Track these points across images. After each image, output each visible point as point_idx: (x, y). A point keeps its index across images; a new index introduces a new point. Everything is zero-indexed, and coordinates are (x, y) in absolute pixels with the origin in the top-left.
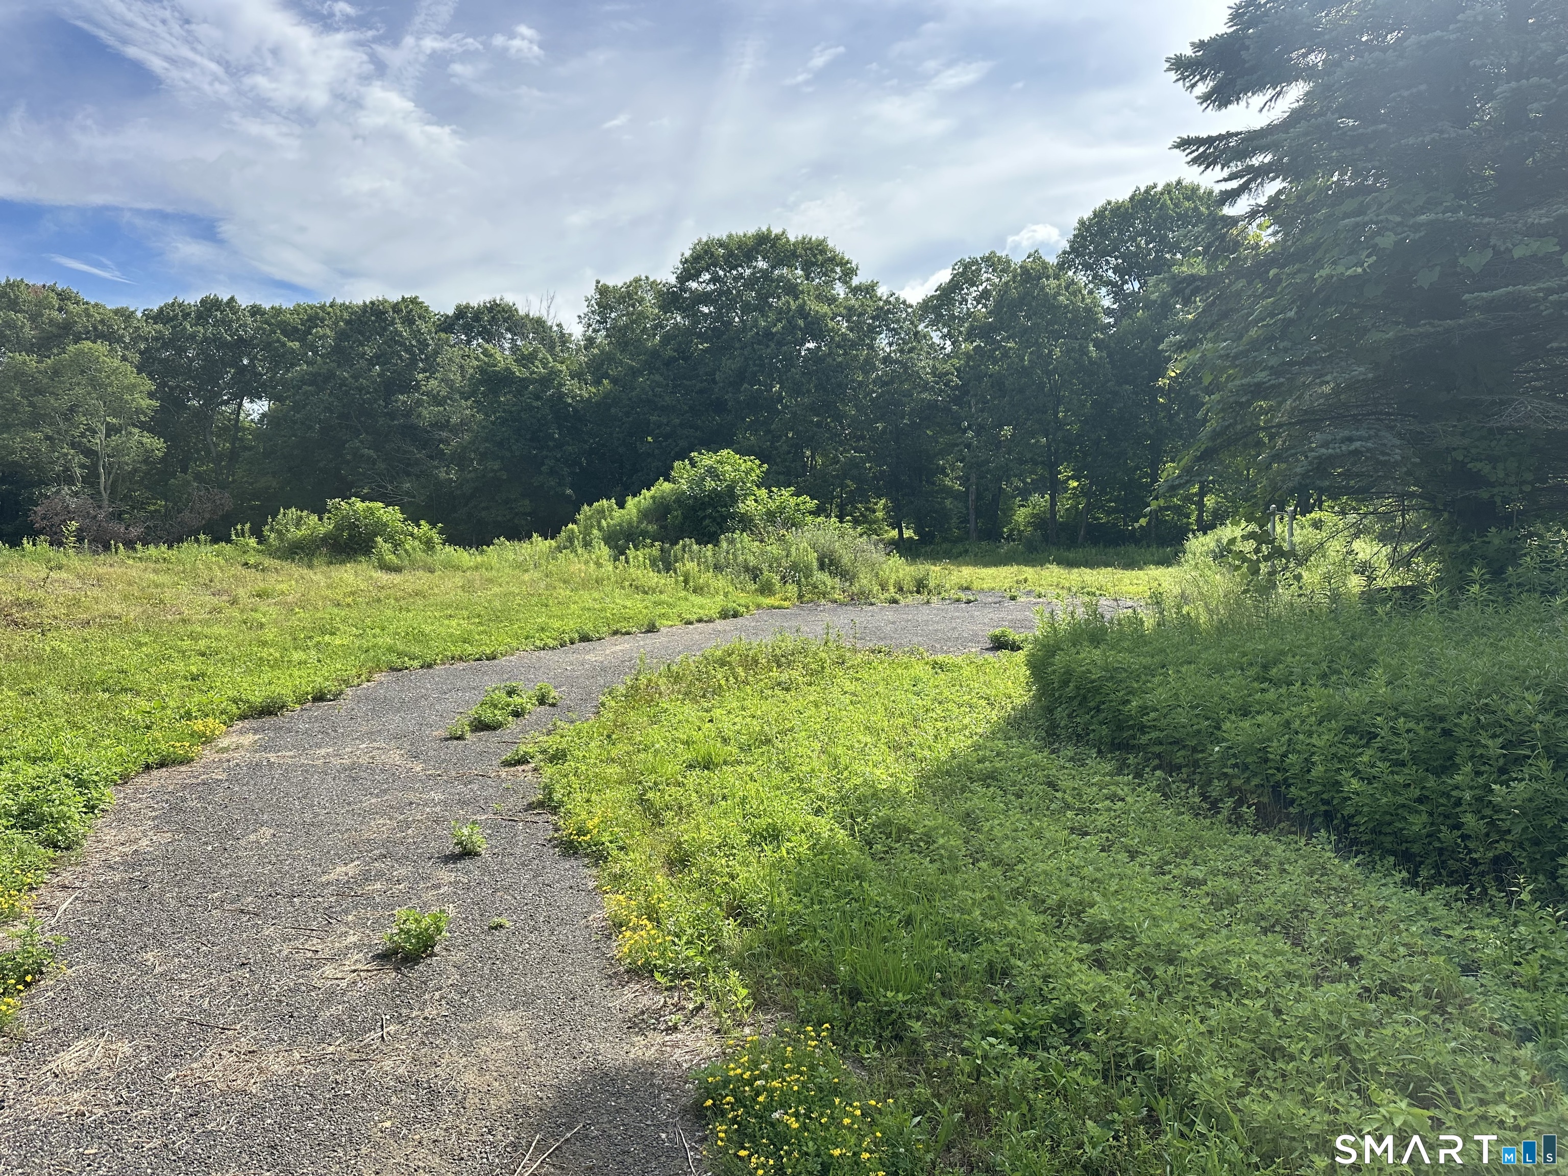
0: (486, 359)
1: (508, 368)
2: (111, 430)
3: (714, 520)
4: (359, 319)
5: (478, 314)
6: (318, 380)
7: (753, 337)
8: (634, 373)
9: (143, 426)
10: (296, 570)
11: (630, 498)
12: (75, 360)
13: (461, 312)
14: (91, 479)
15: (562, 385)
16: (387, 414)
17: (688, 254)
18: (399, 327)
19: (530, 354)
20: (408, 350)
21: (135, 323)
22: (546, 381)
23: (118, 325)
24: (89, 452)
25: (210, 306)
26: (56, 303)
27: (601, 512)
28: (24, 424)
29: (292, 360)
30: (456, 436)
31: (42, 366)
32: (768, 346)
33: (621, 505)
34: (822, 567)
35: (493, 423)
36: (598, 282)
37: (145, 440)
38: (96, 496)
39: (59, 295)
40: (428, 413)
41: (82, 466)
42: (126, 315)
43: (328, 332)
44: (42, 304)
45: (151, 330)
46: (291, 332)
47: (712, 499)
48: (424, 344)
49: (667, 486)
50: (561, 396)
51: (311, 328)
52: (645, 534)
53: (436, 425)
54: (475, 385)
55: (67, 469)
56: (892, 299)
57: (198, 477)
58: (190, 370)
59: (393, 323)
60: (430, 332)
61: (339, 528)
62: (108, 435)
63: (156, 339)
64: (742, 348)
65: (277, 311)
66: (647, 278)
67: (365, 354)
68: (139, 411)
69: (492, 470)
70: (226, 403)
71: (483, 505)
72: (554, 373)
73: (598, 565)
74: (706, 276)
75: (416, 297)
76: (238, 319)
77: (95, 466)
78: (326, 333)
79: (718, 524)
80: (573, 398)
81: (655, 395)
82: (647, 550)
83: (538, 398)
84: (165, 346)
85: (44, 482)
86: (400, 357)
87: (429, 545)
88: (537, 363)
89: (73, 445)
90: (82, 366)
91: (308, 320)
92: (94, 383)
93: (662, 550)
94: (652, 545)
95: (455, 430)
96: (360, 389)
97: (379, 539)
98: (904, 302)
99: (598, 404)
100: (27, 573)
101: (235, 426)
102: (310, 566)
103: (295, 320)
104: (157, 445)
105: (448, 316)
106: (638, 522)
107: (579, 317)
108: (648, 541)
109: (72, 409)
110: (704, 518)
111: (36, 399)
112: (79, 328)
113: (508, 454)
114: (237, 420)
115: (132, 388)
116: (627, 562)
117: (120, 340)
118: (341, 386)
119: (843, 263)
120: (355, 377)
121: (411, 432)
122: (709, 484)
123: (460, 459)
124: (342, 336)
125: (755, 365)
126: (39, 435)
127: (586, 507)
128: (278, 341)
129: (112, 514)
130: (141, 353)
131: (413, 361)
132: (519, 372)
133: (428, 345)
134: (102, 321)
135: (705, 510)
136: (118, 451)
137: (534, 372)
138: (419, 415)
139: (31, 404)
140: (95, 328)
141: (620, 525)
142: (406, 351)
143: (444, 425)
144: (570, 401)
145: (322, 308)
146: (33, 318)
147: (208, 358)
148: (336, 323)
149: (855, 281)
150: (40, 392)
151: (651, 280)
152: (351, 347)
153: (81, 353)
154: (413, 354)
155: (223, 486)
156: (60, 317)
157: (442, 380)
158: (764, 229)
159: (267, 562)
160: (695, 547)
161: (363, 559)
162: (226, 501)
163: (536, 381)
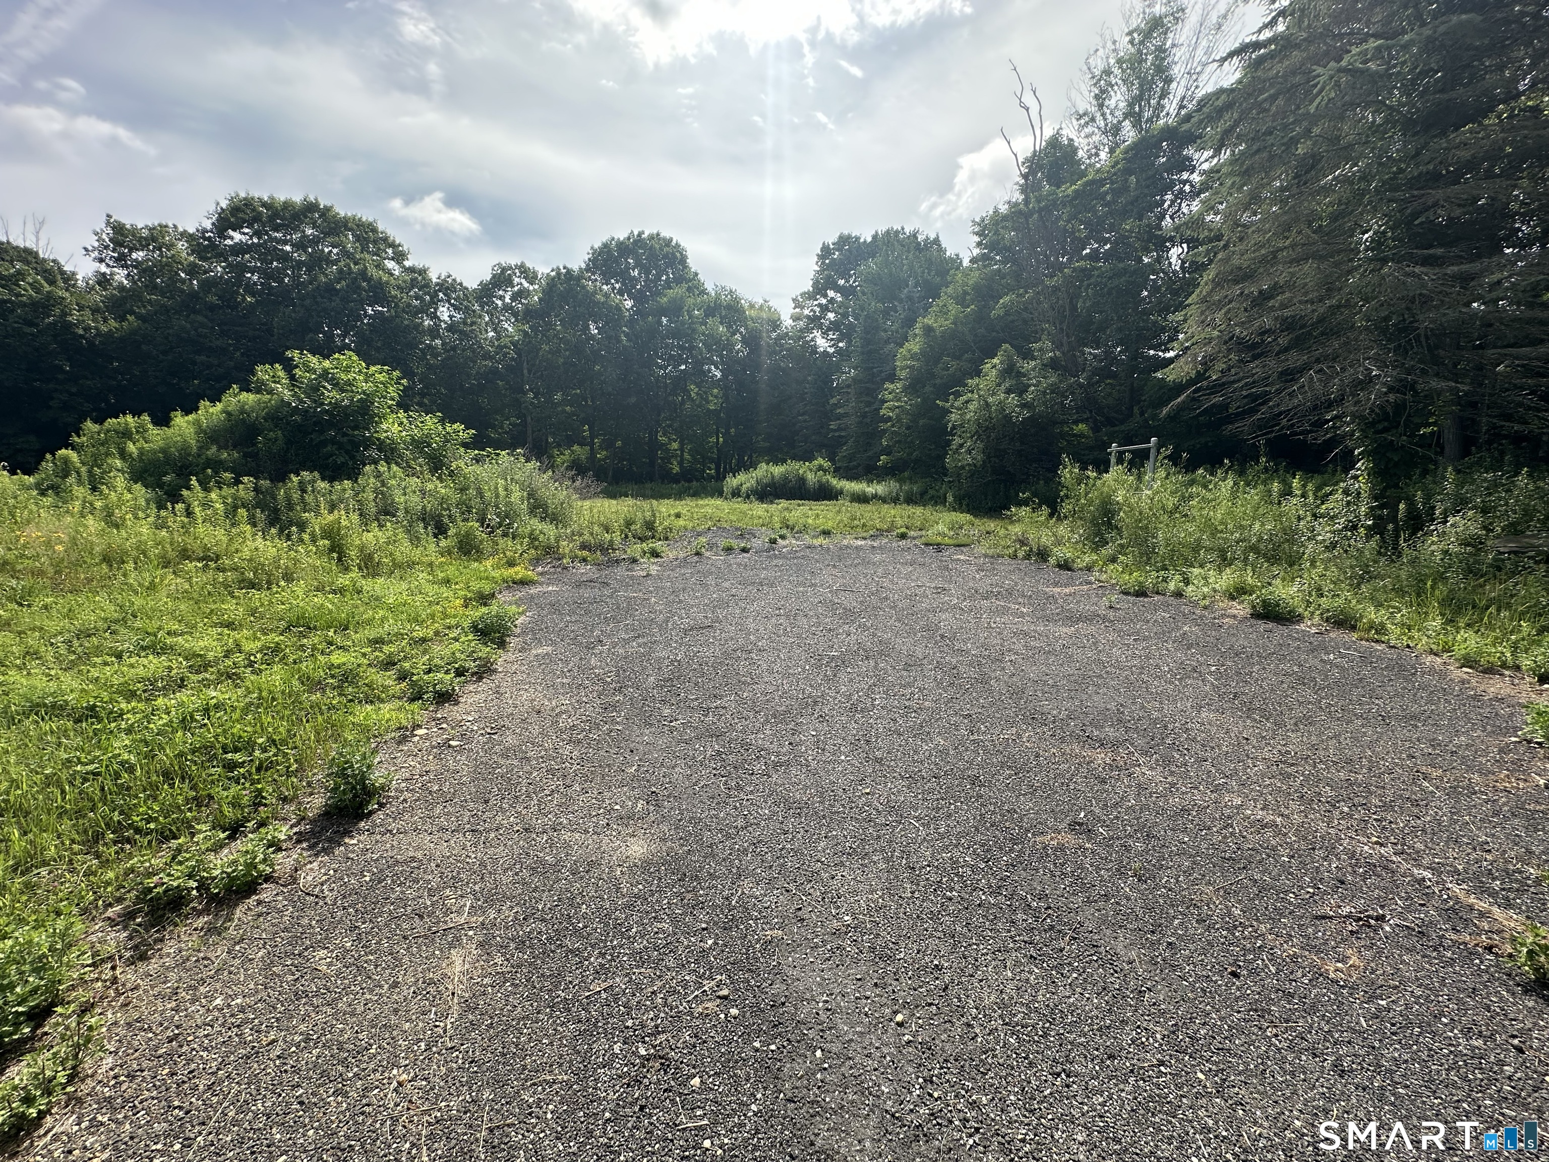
3: (340, 446)
11: (179, 413)
15: (66, 313)
22: (41, 305)
27: (126, 434)
33: (163, 421)
34: (532, 511)
36: (109, 216)
47: (334, 416)
49: (249, 398)
50: (67, 325)
52: (218, 466)
56: (450, 280)
66: (175, 226)
72: (52, 299)
73: (111, 520)
79: (347, 452)
80: (85, 329)
82: (226, 491)
83: (31, 324)
88: (24, 286)
93: (256, 489)
94: (237, 482)
98: (461, 284)
99: (124, 340)
106: (200, 448)
107: (86, 249)
108: (228, 475)
110: (324, 443)
116: (189, 513)
119: (393, 245)
122: (331, 395)
127: (90, 426)
135: (321, 432)
141: (163, 451)
144: (81, 332)
149: (407, 264)
151: (181, 229)
158: (312, 198)
160: (322, 485)
163: (24, 305)
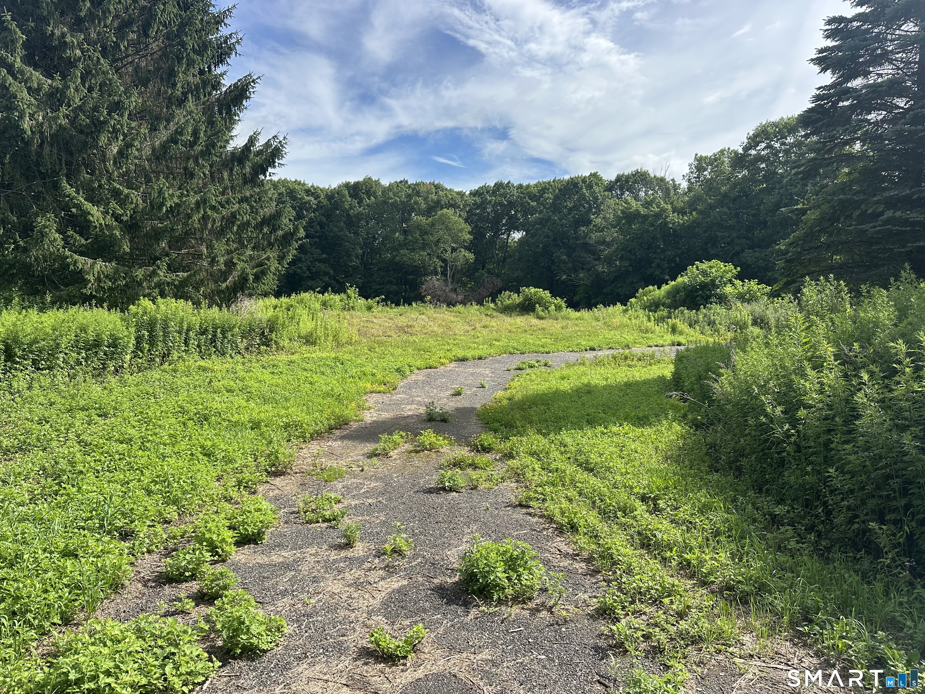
0: (626, 205)
1: (637, 210)
2: (454, 250)
3: (703, 297)
4: (565, 188)
5: (628, 178)
6: (542, 222)
7: (787, 182)
8: (712, 207)
9: (466, 248)
10: (503, 317)
12: (440, 218)
13: (619, 179)
14: (444, 273)
15: (667, 217)
16: (575, 238)
17: (751, 133)
18: (584, 190)
19: (651, 201)
20: (588, 202)
21: (465, 198)
22: (658, 216)
23: (458, 200)
24: (444, 261)
25: (499, 186)
26: (434, 190)
27: (648, 292)
28: (419, 248)
29: (533, 211)
30: (609, 248)
31: (427, 222)
32: (796, 187)
35: (628, 241)
36: (696, 154)
37: (466, 254)
38: (446, 281)
39: (435, 186)
40: (595, 236)
41: (441, 267)
42: (461, 194)
43: (550, 195)
44: (429, 192)
45: (471, 201)
46: (533, 197)
47: (701, 287)
48: (596, 199)
49: (680, 280)
50: (666, 223)
51: (543, 194)
52: (663, 304)
53: (598, 242)
54: (619, 219)
55: (435, 268)
57: (489, 272)
58: (488, 219)
59: (582, 188)
60: (600, 192)
61: (525, 300)
62: (452, 253)
63: (474, 204)
64: (780, 189)
65: (528, 186)
66: (729, 149)
67: (567, 206)
68: (464, 241)
69: (624, 267)
70: (503, 234)
71: (619, 285)
72: (664, 210)
74: (763, 145)
75: (597, 172)
76: (511, 192)
77: (446, 265)
78: (549, 196)
79: (705, 299)
80: (673, 224)
81: (722, 220)
82: (661, 313)
83: (652, 225)
84: (477, 208)
85: (427, 274)
86: (584, 207)
87: (558, 308)
88: (654, 205)
89: (438, 257)
90: (443, 220)
91: (541, 190)
92: (448, 229)
95: (609, 245)
96: (562, 226)
97: (537, 305)
99: (688, 227)
100: (413, 316)
101: (505, 245)
102: (511, 316)
103: (535, 191)
104: (471, 256)
105: (611, 181)
106: (664, 298)
107: (683, 176)
108: (664, 308)
109: (438, 241)
111: (425, 237)
112: (443, 203)
113: (633, 257)
114: (507, 242)
115: (461, 231)
117: (459, 207)
118: (553, 224)
120: (560, 219)
121: (586, 247)
122: (701, 279)
123: (609, 261)
124: (556, 197)
125: (786, 199)
126: (425, 253)
128: (527, 202)
129: (452, 289)
130: (467, 212)
131: (590, 208)
132: (643, 211)
133: (598, 199)
134: (452, 199)
135: (698, 292)
136: (455, 260)
137: (651, 211)
138: (590, 238)
139: (423, 239)
140: (449, 202)
142: (587, 204)
143: (604, 242)
144: (671, 226)
145: (549, 183)
146: (425, 199)
147: (496, 212)
148: (554, 191)
150: (426, 233)
152: (560, 204)
153: (442, 214)
154: (590, 204)
155: (498, 276)
156: (435, 198)
157: (603, 218)
159: (495, 314)
160: (686, 311)
161: (532, 314)
162: (499, 282)
163: (652, 216)
